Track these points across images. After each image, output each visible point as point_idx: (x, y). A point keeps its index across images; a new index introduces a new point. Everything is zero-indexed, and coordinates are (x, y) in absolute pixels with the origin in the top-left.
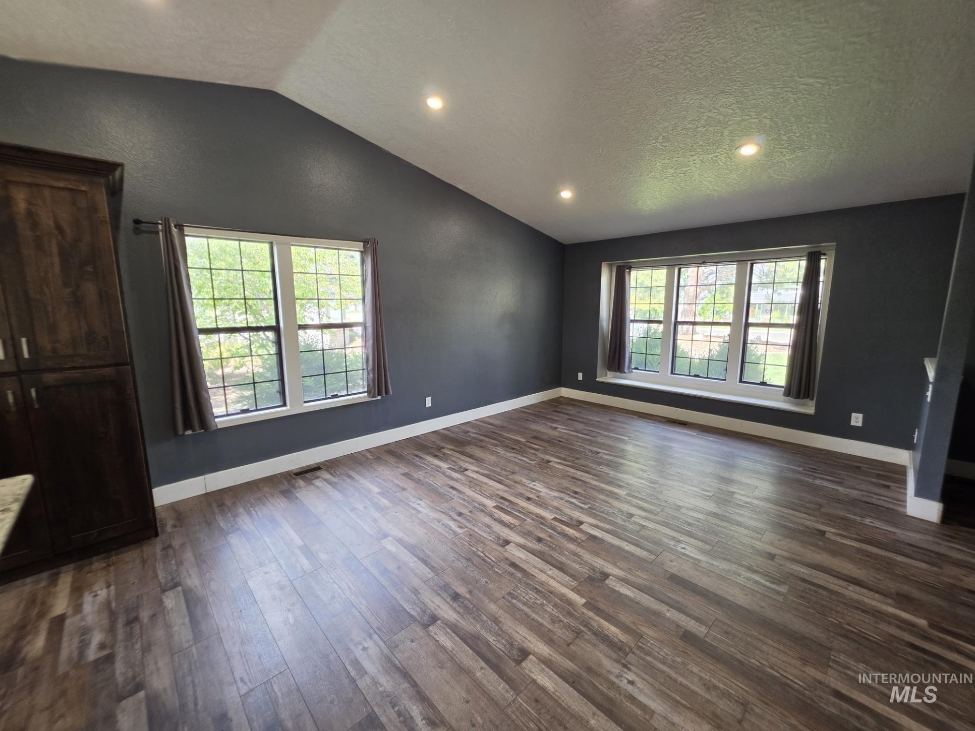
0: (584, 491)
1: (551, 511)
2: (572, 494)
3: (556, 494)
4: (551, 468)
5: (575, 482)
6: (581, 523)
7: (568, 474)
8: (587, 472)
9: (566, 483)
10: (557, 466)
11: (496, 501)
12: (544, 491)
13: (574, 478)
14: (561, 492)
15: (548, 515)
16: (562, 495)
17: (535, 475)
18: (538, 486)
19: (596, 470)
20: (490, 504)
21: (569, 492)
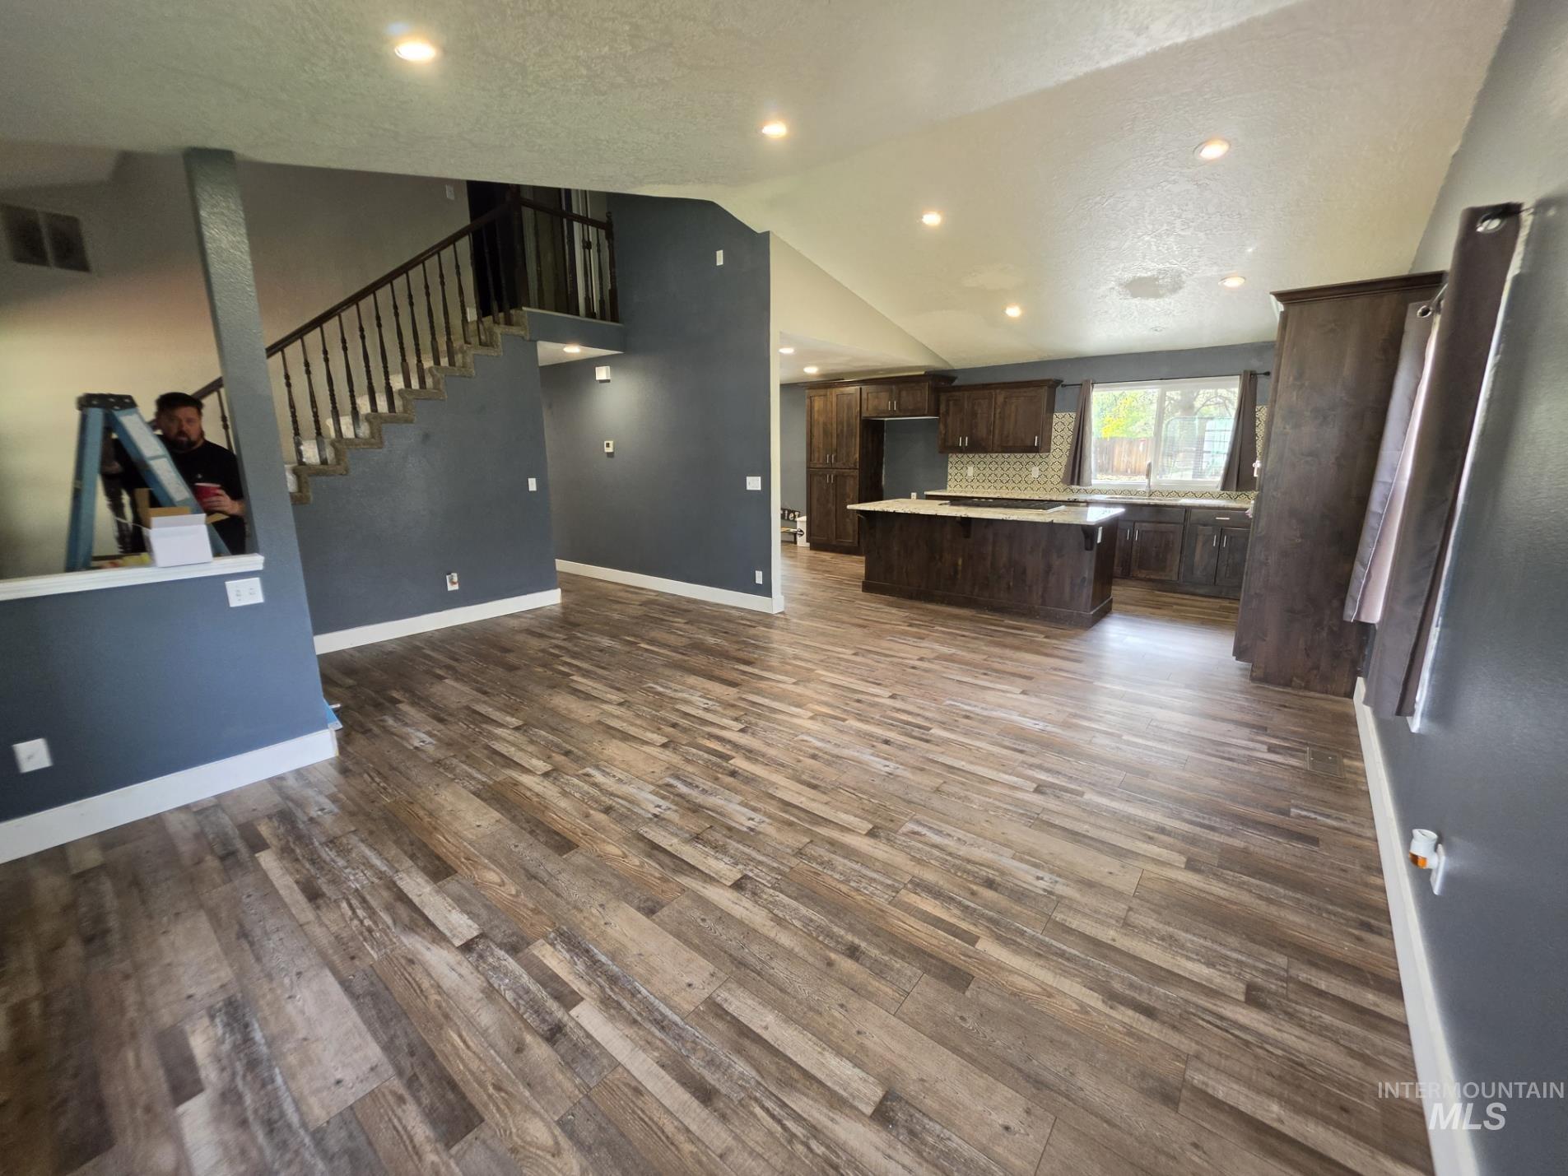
0: (799, 761)
1: (851, 728)
2: (821, 754)
3: (846, 752)
4: (865, 813)
5: (813, 777)
6: (811, 718)
7: (825, 798)
8: (786, 805)
9: (830, 774)
10: (851, 818)
11: (932, 735)
12: (866, 756)
13: (814, 787)
14: (838, 757)
15: (853, 723)
16: (836, 751)
17: (892, 787)
18: (879, 765)
19: (766, 814)
20: (937, 731)
21: (826, 757)
